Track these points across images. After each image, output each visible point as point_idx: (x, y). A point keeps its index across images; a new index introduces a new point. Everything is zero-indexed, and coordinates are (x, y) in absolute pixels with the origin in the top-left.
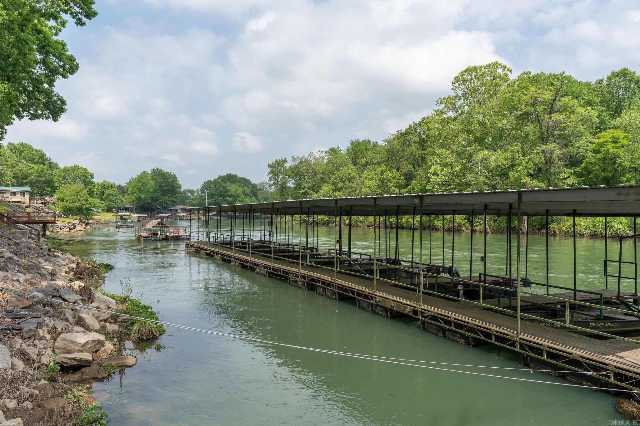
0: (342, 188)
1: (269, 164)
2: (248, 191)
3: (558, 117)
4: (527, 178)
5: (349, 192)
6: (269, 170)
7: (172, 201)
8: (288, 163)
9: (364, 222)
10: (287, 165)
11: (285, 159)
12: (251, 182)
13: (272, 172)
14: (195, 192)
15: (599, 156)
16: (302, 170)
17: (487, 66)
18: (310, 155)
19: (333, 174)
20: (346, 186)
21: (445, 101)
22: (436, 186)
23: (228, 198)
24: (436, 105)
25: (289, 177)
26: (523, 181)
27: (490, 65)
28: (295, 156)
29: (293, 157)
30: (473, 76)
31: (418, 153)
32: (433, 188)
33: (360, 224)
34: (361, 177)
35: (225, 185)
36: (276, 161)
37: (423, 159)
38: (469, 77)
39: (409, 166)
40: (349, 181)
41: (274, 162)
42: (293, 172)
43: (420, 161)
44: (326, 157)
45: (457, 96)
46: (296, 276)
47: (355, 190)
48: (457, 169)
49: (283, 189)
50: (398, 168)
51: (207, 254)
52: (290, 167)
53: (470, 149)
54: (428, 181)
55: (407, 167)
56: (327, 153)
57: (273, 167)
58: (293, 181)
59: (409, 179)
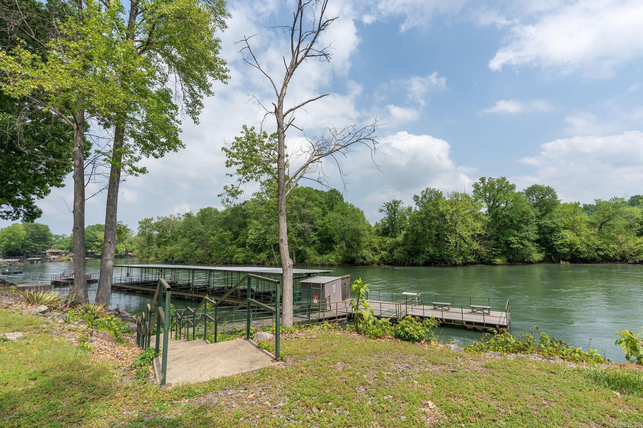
0: (194, 239)
1: (139, 222)
3: (307, 211)
5: (199, 242)
6: (139, 225)
7: (42, 247)
8: (154, 220)
9: (209, 260)
10: (153, 222)
11: (152, 218)
13: (141, 226)
14: (60, 237)
15: (323, 228)
16: (164, 225)
18: (171, 216)
19: (189, 230)
20: (197, 238)
21: (257, 194)
23: (96, 243)
24: (252, 196)
25: (154, 229)
28: (160, 216)
29: (158, 217)
31: (242, 220)
32: (250, 242)
34: (207, 232)
35: (94, 232)
36: (145, 219)
40: (199, 234)
41: (144, 220)
42: (157, 226)
43: (243, 225)
44: (183, 219)
45: (263, 192)
46: (192, 297)
47: (203, 241)
48: (263, 232)
49: (149, 239)
50: (230, 229)
51: (129, 291)
52: (155, 223)
53: (269, 221)
54: (247, 238)
55: (236, 228)
56: (183, 216)
57: (142, 223)
58: (158, 233)
59: (236, 235)
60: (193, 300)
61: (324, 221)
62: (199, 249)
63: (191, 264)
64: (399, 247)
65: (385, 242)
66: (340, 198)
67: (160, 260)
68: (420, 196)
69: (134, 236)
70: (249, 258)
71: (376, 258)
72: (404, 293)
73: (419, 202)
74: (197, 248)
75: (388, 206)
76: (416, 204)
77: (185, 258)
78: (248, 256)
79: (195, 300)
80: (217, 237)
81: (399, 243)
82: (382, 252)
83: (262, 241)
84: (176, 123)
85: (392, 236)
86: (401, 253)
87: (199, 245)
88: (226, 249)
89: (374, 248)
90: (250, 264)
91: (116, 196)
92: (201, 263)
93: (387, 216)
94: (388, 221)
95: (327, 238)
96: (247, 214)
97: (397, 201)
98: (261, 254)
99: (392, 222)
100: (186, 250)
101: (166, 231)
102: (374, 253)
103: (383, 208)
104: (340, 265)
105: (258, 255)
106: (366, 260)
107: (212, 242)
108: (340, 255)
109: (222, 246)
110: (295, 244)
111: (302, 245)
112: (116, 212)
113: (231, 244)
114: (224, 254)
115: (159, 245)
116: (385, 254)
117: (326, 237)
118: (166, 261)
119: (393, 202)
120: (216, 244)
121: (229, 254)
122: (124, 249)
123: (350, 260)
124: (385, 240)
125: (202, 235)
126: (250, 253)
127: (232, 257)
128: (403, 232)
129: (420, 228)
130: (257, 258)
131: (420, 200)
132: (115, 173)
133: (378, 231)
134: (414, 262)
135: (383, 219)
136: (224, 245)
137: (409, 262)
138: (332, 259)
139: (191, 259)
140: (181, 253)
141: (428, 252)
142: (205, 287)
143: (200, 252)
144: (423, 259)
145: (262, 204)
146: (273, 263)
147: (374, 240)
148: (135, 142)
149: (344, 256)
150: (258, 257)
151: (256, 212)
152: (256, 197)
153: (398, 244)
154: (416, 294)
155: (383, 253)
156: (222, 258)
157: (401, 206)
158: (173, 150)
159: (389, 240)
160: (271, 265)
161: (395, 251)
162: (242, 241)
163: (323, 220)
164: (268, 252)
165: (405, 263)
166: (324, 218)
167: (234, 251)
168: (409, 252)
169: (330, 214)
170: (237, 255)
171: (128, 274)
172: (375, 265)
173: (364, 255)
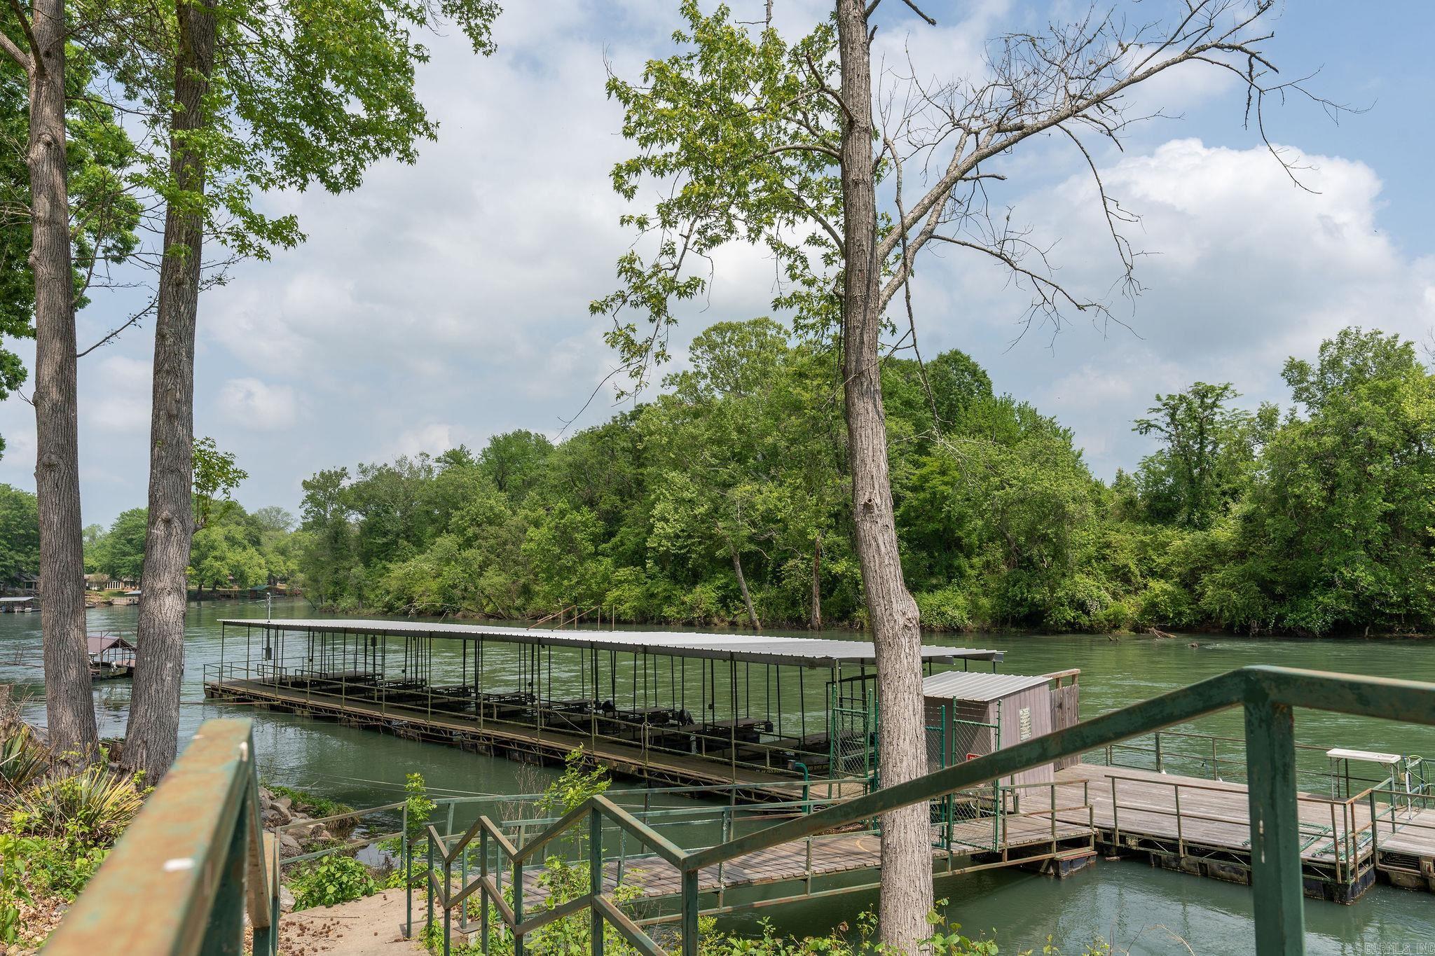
0: (476, 537)
1: (304, 483)
2: (239, 533)
4: (817, 532)
5: (492, 547)
6: (304, 494)
8: (350, 478)
9: (524, 609)
10: (345, 483)
11: (344, 469)
12: (244, 512)
13: (311, 498)
15: (922, 495)
16: (382, 493)
17: (750, 323)
18: (400, 463)
19: (457, 509)
20: (485, 534)
21: (678, 379)
22: (664, 542)
24: (662, 386)
25: (351, 507)
26: (810, 537)
27: (756, 322)
28: (367, 464)
29: (361, 465)
30: (727, 340)
31: (630, 471)
32: (660, 545)
33: (515, 613)
34: (514, 513)
36: (322, 474)
37: (640, 483)
38: (719, 340)
39: (613, 497)
40: (490, 523)
41: (317, 476)
42: (360, 497)
43: (635, 490)
44: (437, 470)
45: (699, 373)
46: (475, 737)
47: (505, 543)
48: (702, 510)
49: (337, 536)
50: (591, 503)
51: (273, 708)
52: (351, 487)
53: (724, 473)
54: (650, 531)
55: (609, 501)
56: (439, 460)
57: (314, 487)
58: (361, 518)
59: (613, 520)
60: (482, 748)
61: (924, 471)
62: (490, 572)
63: (466, 619)
64: (1223, 563)
65: (1164, 545)
66: (981, 384)
67: (371, 606)
68: (1314, 363)
69: (293, 530)
70: (656, 602)
71: (1130, 607)
72: (1336, 752)
73: (1307, 389)
74: (484, 566)
75: (1175, 409)
76: (1297, 397)
77: (450, 599)
78: (652, 596)
79: (488, 747)
80: (550, 529)
81: (1221, 547)
82: (1152, 583)
83: (700, 543)
84: (404, 23)
85: (1190, 521)
86: (1232, 586)
87: (492, 557)
88: (580, 569)
89: (1116, 569)
90: (663, 624)
91: (186, 335)
92: (496, 617)
93: (1167, 446)
94: (1173, 466)
95: (936, 531)
96: (645, 449)
97: (1212, 389)
98: (698, 589)
99: (1190, 470)
100: (453, 573)
101: (387, 512)
102: (1117, 585)
103: (1155, 415)
104: (988, 632)
105: (690, 591)
106: (1088, 613)
107: (532, 545)
108: (985, 594)
109: (568, 560)
110: (818, 554)
111: (843, 556)
112: (189, 402)
113: (596, 554)
114: (572, 588)
115: (366, 559)
116: (1164, 592)
117: (931, 526)
118: (389, 612)
119: (1196, 393)
120: (545, 551)
121: (589, 588)
122: (265, 573)
123: (1024, 610)
124: (1161, 538)
125: (500, 525)
126: (661, 587)
127: (599, 598)
128: (1237, 509)
129: (1314, 492)
130: (683, 603)
131: (1311, 379)
132: (179, 241)
133: (1131, 503)
134: (1288, 623)
135: (1152, 460)
136: (572, 557)
137: (1265, 623)
138: (957, 607)
139: (465, 604)
140: (434, 585)
141: (1351, 584)
142: (519, 702)
143: (494, 579)
144: (1325, 611)
145: (697, 415)
146: (740, 619)
147: (1119, 537)
148: (254, 133)
149: (1003, 596)
150: (688, 599)
151: (677, 440)
152: (674, 389)
153: (1216, 554)
154: (1395, 758)
155: (1157, 586)
156: (566, 600)
157: (1228, 405)
158: (397, 154)
159: (1179, 540)
160: (733, 627)
161: (1205, 578)
162: (630, 544)
163: (917, 465)
164: (721, 580)
165: (1249, 627)
166: (924, 459)
167: (606, 578)
168: (1266, 587)
169: (943, 444)
170: (615, 593)
171: (268, 650)
172: (1125, 632)
173: (1079, 595)
